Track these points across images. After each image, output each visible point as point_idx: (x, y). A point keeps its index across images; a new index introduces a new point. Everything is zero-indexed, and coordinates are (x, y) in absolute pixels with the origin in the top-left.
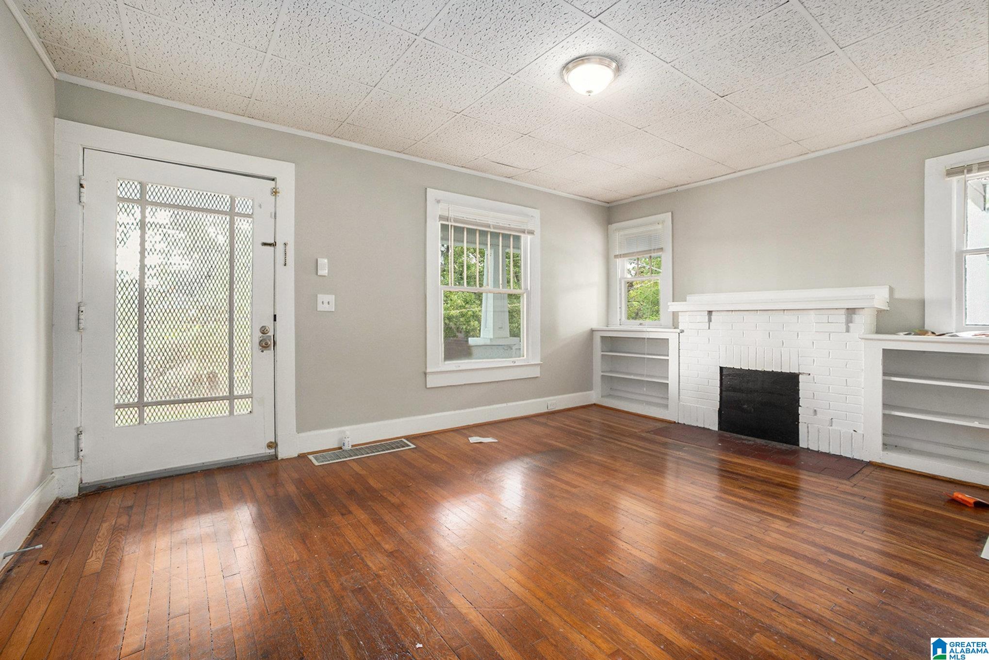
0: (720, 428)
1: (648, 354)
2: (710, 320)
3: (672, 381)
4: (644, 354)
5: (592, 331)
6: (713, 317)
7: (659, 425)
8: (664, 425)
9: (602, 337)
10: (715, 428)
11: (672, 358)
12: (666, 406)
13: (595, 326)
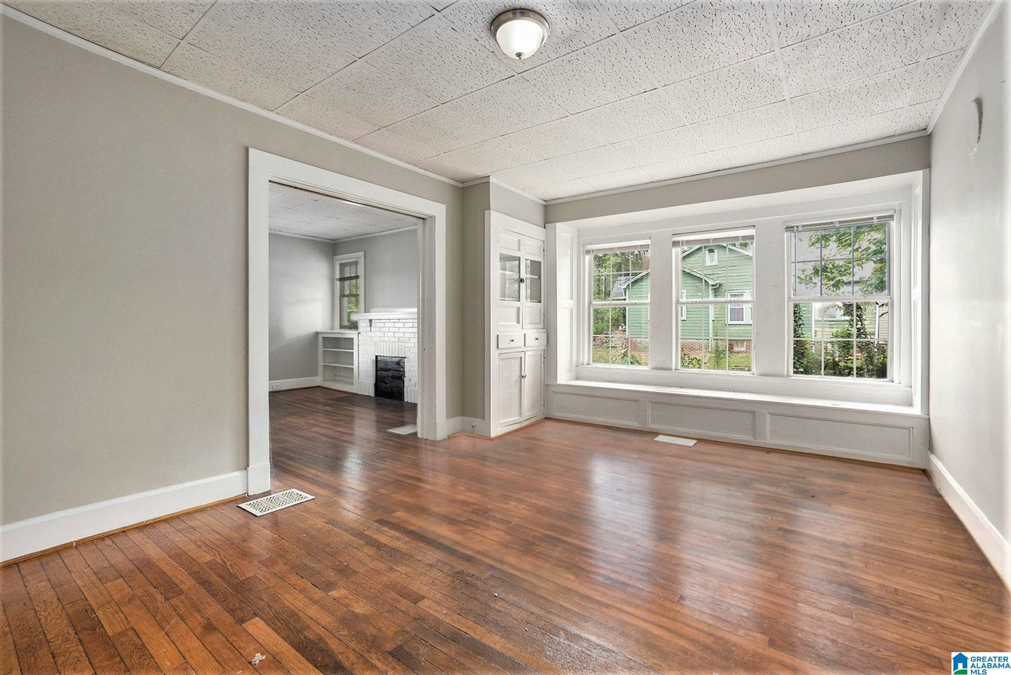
0: (375, 395)
1: (344, 349)
2: (371, 326)
3: (355, 367)
4: (341, 349)
5: (317, 333)
6: (373, 324)
7: (343, 395)
8: (348, 395)
9: (324, 338)
10: (373, 395)
11: (355, 351)
12: (352, 383)
13: (319, 330)
